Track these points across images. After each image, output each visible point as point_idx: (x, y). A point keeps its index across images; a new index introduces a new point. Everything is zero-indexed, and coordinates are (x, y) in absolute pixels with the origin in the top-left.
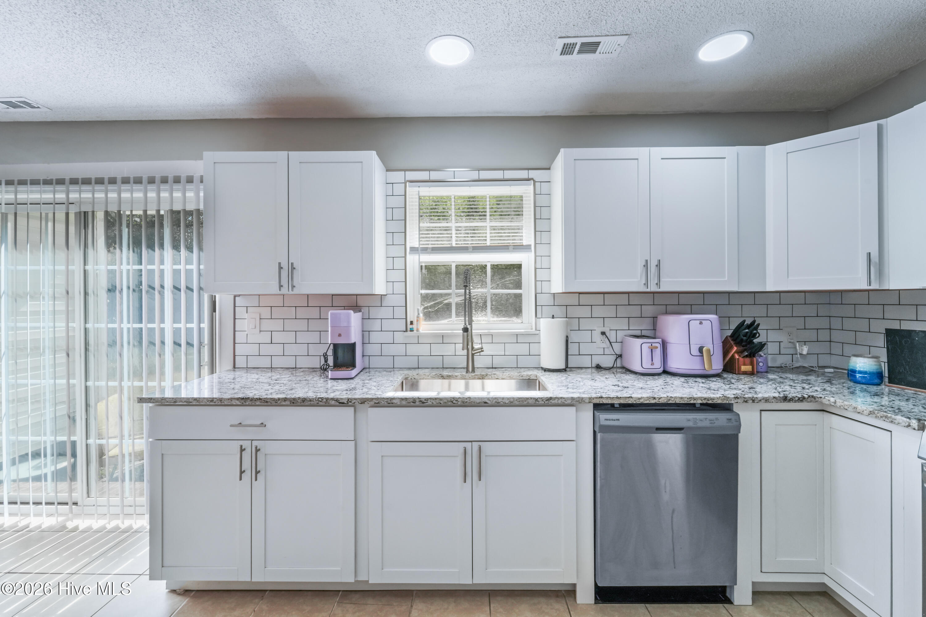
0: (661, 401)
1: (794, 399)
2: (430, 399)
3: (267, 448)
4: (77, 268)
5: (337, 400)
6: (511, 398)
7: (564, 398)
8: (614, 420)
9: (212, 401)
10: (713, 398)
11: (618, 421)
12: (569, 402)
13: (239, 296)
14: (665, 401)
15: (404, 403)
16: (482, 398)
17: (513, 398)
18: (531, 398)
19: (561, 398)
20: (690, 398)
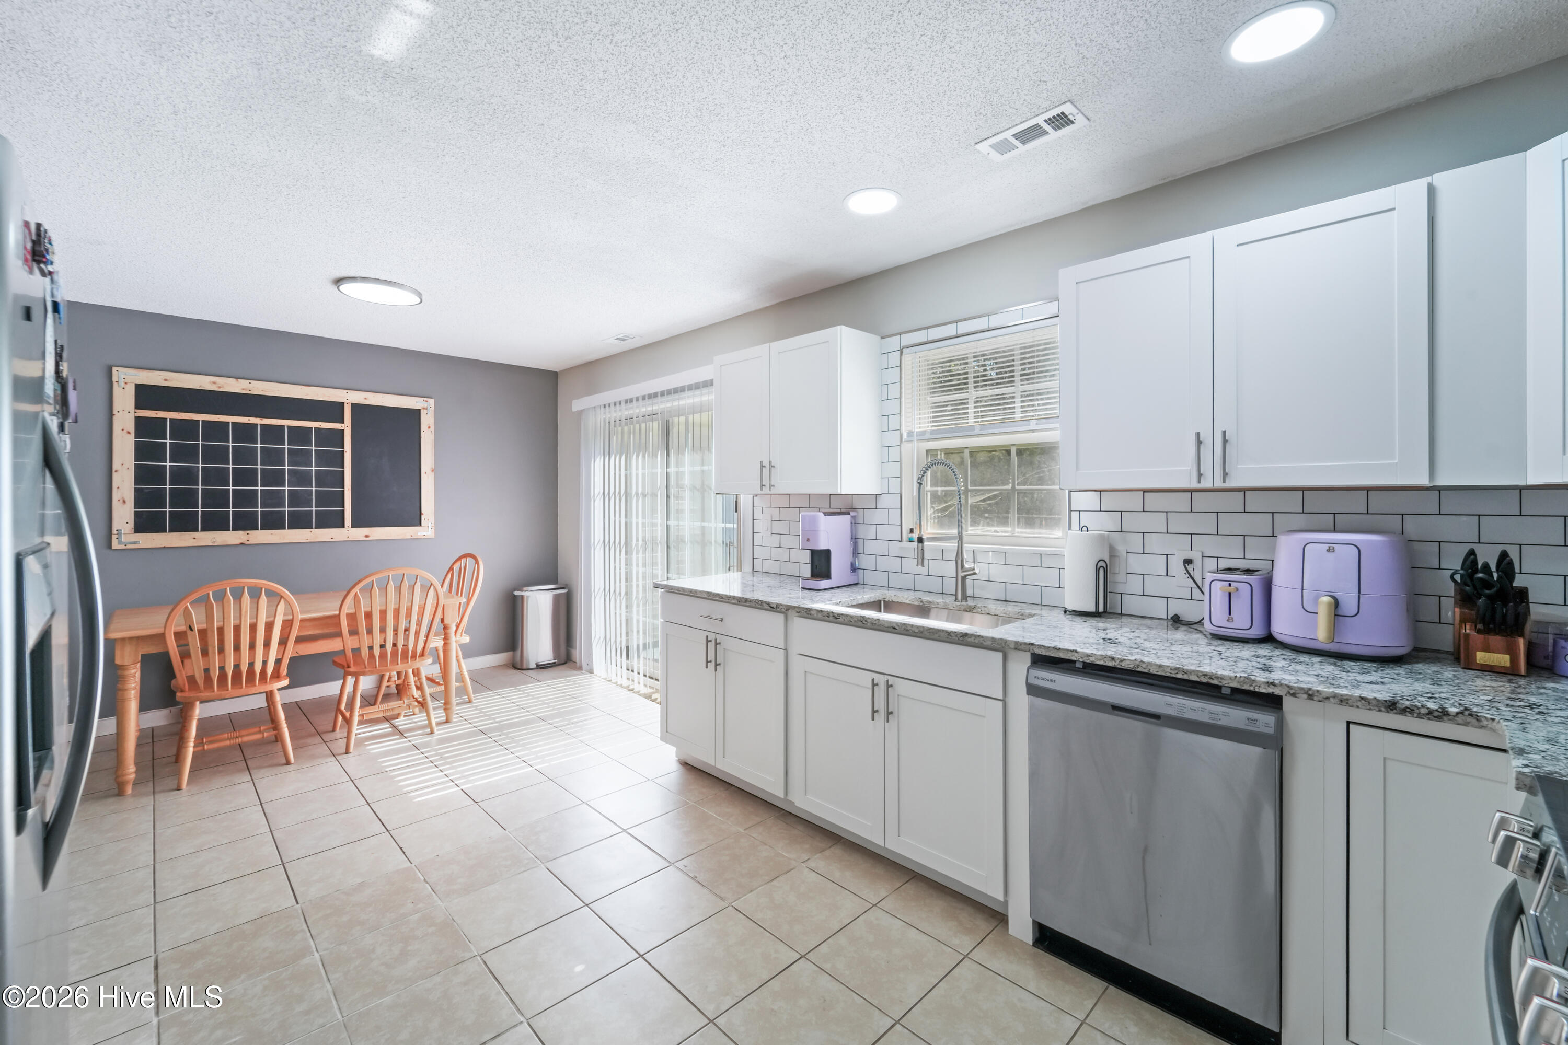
0: (1125, 665)
1: (1417, 711)
2: (842, 614)
3: (727, 643)
4: (660, 470)
5: (768, 604)
6: (920, 627)
7: (982, 637)
8: (1048, 680)
9: (691, 592)
10: (1222, 677)
11: (1053, 683)
12: (989, 643)
13: (756, 496)
14: (1132, 666)
15: (820, 616)
16: (891, 622)
17: (923, 627)
18: (943, 631)
19: (979, 636)
20: (1177, 669)
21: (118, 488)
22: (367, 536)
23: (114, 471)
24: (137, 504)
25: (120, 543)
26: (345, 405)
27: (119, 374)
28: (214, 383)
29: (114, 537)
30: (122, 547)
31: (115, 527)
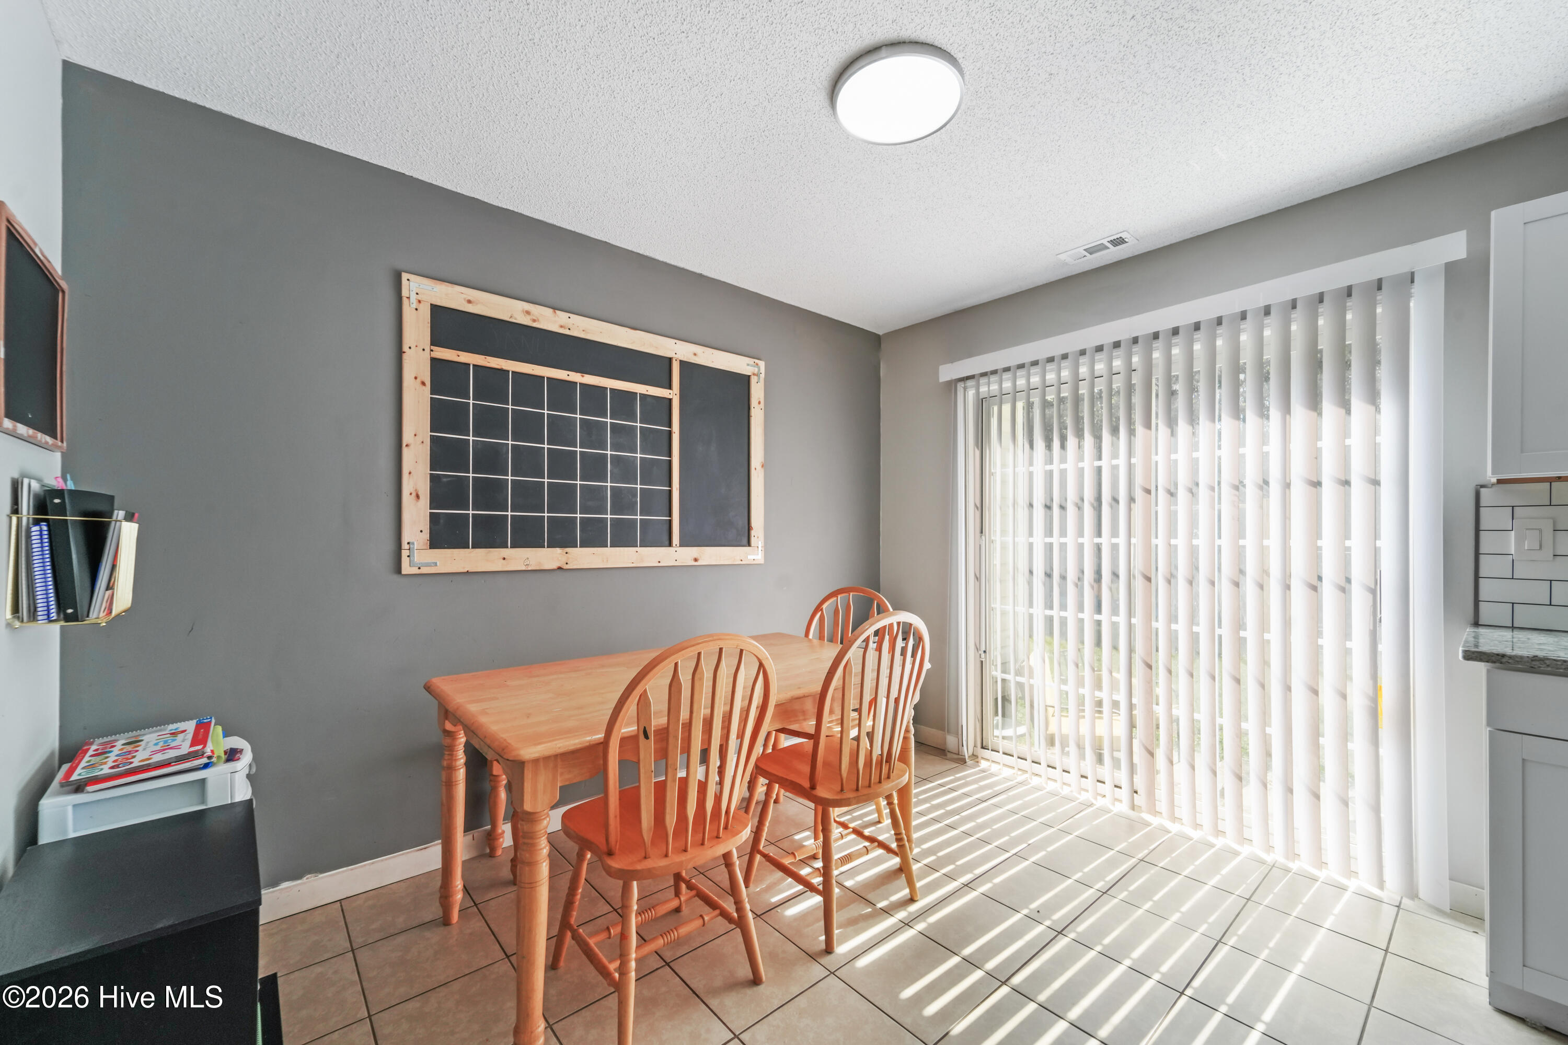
21: (410, 473)
22: (696, 560)
23: (404, 445)
24: (434, 503)
25: (411, 564)
26: (674, 361)
27: (413, 285)
28: (528, 313)
29: (405, 553)
30: (415, 571)
31: (406, 538)
